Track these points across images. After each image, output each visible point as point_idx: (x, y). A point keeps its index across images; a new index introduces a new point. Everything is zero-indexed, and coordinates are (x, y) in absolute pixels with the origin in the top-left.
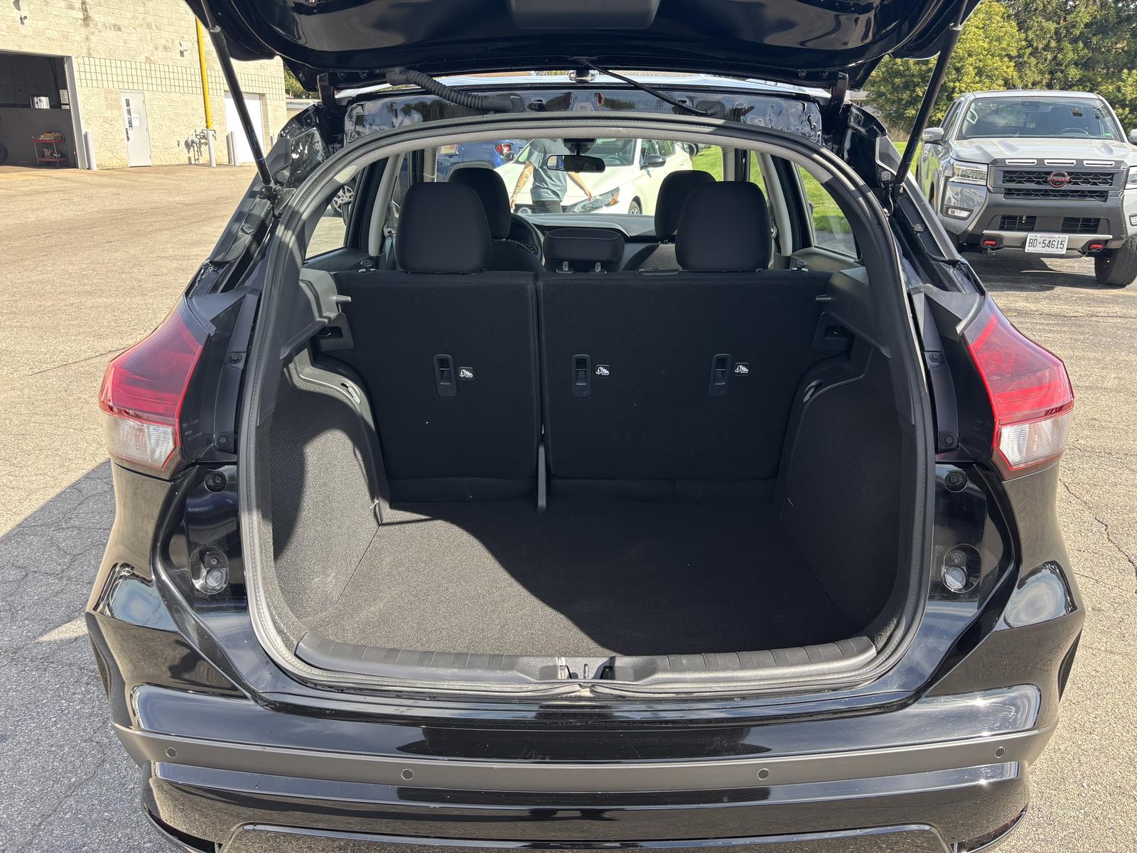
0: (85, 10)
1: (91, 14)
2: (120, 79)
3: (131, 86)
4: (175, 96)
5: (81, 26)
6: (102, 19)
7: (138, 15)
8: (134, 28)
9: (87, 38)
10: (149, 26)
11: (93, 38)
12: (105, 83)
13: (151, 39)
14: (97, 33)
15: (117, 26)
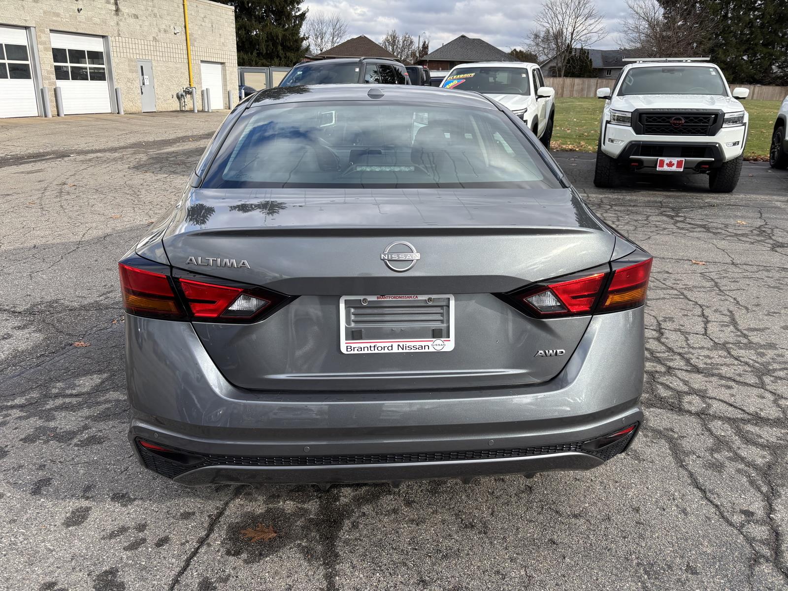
0: (117, 5)
1: (120, 7)
2: (137, 52)
3: (144, 57)
4: (171, 65)
5: (114, 15)
6: (127, 11)
7: (148, 8)
8: (146, 17)
9: (118, 24)
10: (155, 16)
11: (121, 23)
12: (128, 54)
13: (157, 25)
14: (123, 20)
15: (136, 15)
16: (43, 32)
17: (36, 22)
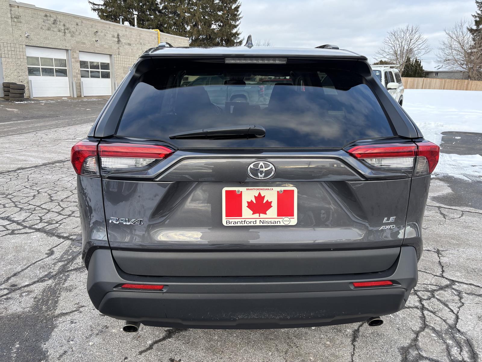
0: (118, 38)
1: (121, 39)
2: (129, 63)
5: (117, 43)
6: (124, 41)
7: (137, 40)
8: (136, 45)
9: (118, 48)
10: (141, 44)
11: (121, 48)
12: (124, 64)
13: (141, 49)
14: (122, 46)
15: (129, 43)
16: (75, 52)
17: (72, 48)
